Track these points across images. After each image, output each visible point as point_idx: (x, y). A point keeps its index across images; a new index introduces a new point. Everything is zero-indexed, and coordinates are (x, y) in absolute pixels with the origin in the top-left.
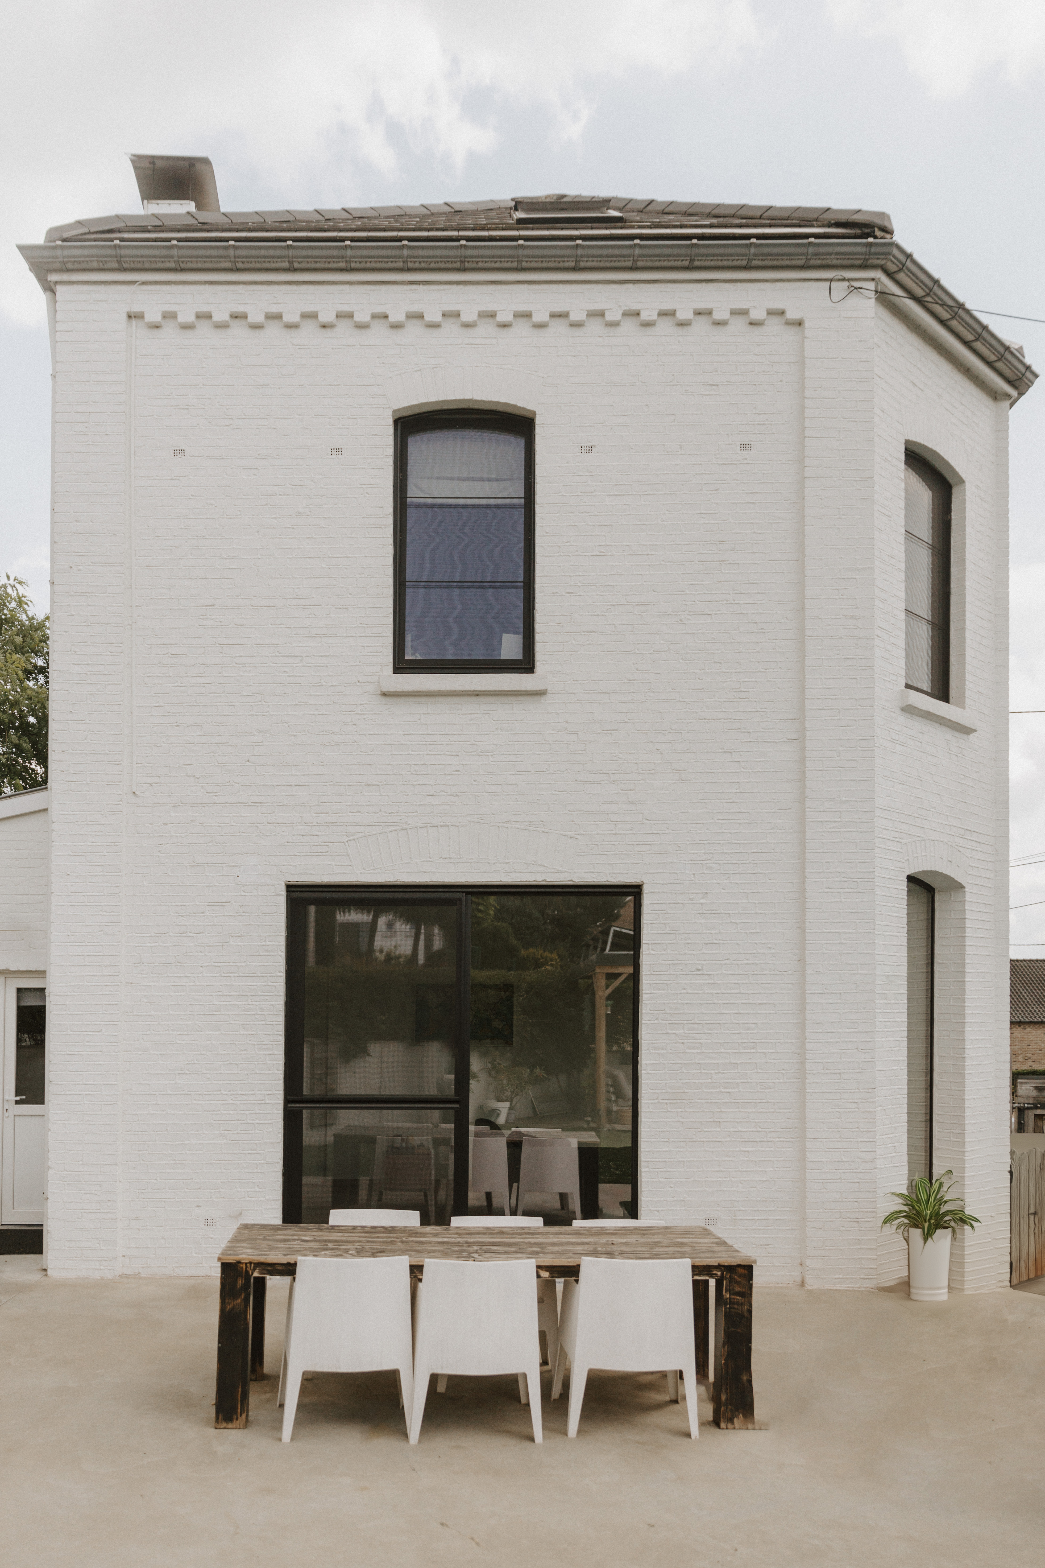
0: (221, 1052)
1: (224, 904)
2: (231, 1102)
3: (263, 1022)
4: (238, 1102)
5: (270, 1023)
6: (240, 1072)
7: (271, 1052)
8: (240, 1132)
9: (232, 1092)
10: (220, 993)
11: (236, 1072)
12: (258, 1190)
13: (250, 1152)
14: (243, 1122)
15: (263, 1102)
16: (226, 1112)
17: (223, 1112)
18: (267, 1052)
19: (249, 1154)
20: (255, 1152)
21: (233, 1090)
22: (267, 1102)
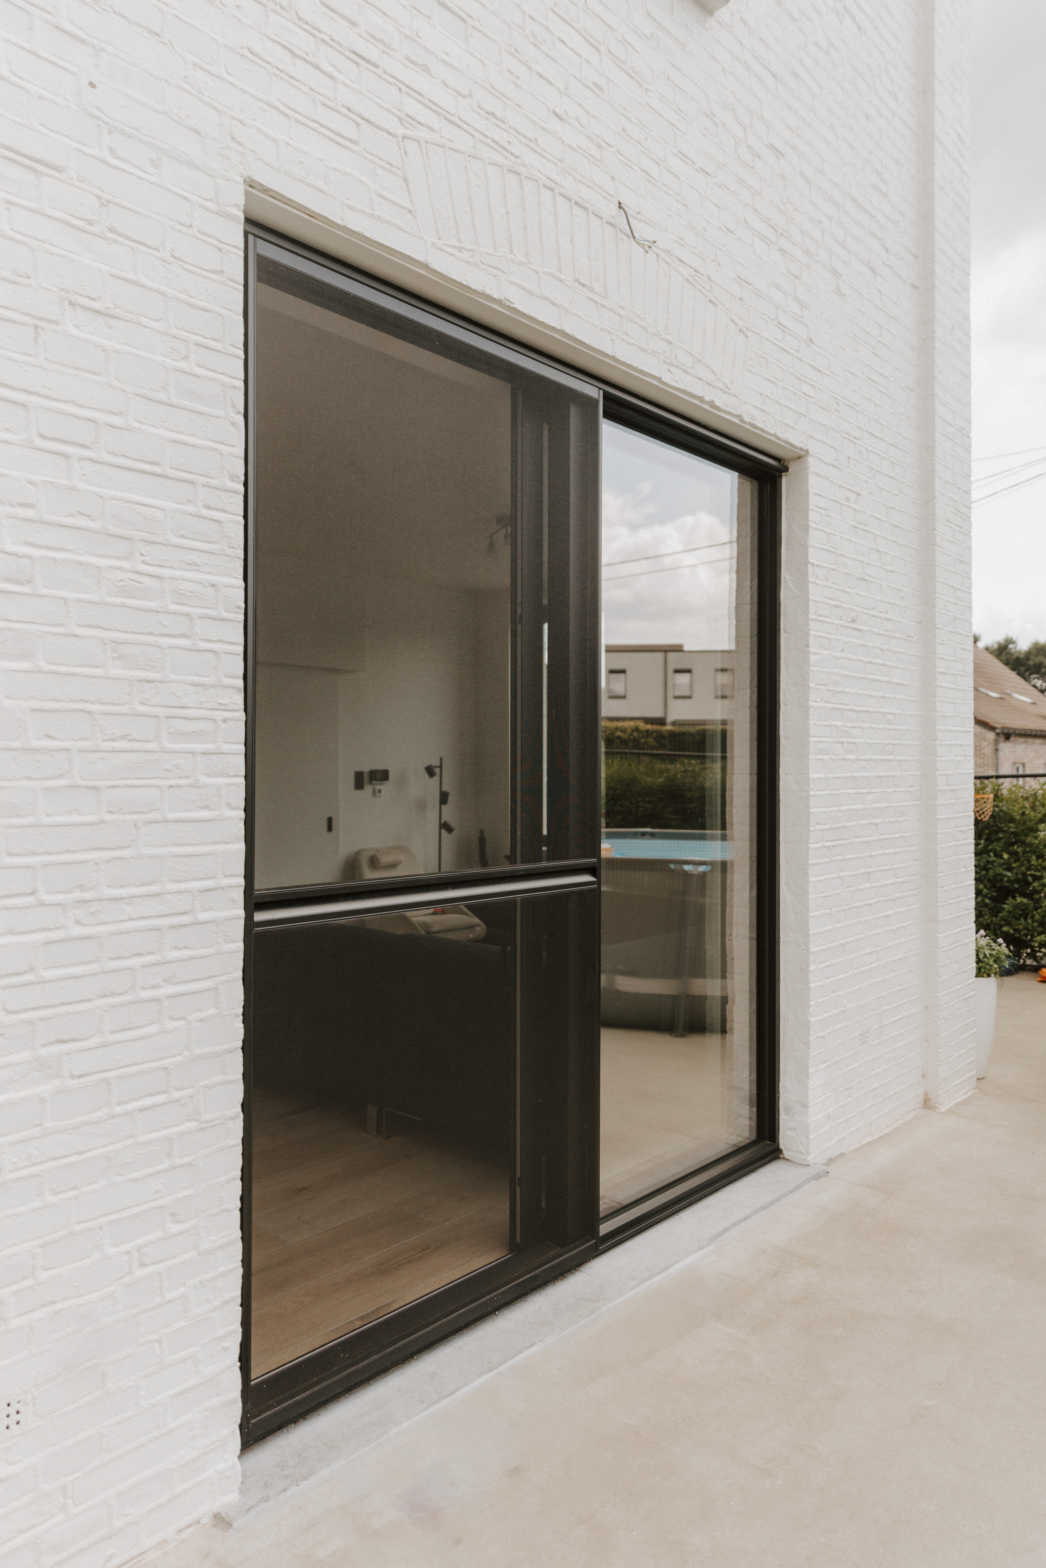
0: (36, 744)
1: (39, 167)
2: (78, 931)
3: (185, 642)
4: (101, 928)
5: (207, 645)
6: (108, 817)
7: (210, 747)
8: (112, 1038)
9: (78, 895)
10: (29, 513)
11: (92, 818)
12: (174, 1228)
13: (148, 1101)
14: (121, 999)
15: (186, 919)
16: (58, 972)
17: (47, 974)
18: (199, 747)
19: (142, 1110)
20: (162, 1098)
21: (81, 888)
22: (203, 916)
